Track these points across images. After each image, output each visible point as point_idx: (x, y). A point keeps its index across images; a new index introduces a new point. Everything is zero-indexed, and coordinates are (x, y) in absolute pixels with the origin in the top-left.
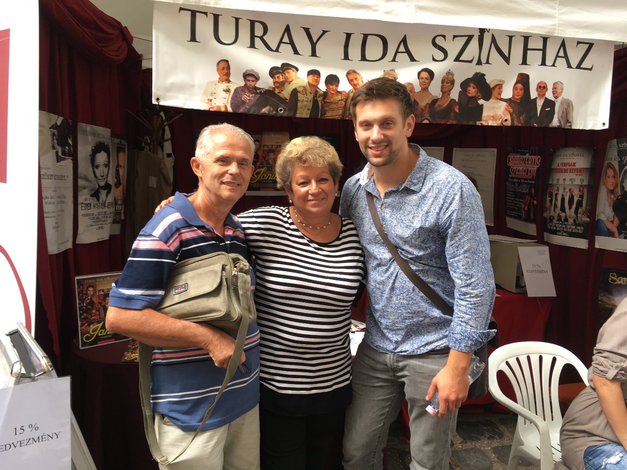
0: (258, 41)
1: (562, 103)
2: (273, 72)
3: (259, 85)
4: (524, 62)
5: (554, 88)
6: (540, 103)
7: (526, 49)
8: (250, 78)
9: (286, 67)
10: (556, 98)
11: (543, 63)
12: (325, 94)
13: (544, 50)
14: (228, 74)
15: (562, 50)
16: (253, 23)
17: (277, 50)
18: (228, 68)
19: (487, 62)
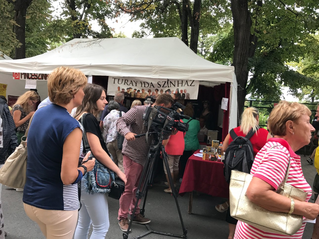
0: (126, 83)
1: (186, 94)
2: (128, 89)
3: (125, 91)
4: (178, 86)
5: (184, 91)
6: (181, 94)
7: (178, 84)
8: (123, 90)
9: (130, 88)
10: (185, 93)
11: (182, 86)
12: (137, 93)
13: (182, 83)
14: (119, 89)
15: (186, 83)
16: (125, 80)
17: (129, 85)
18: (120, 88)
19: (170, 87)
